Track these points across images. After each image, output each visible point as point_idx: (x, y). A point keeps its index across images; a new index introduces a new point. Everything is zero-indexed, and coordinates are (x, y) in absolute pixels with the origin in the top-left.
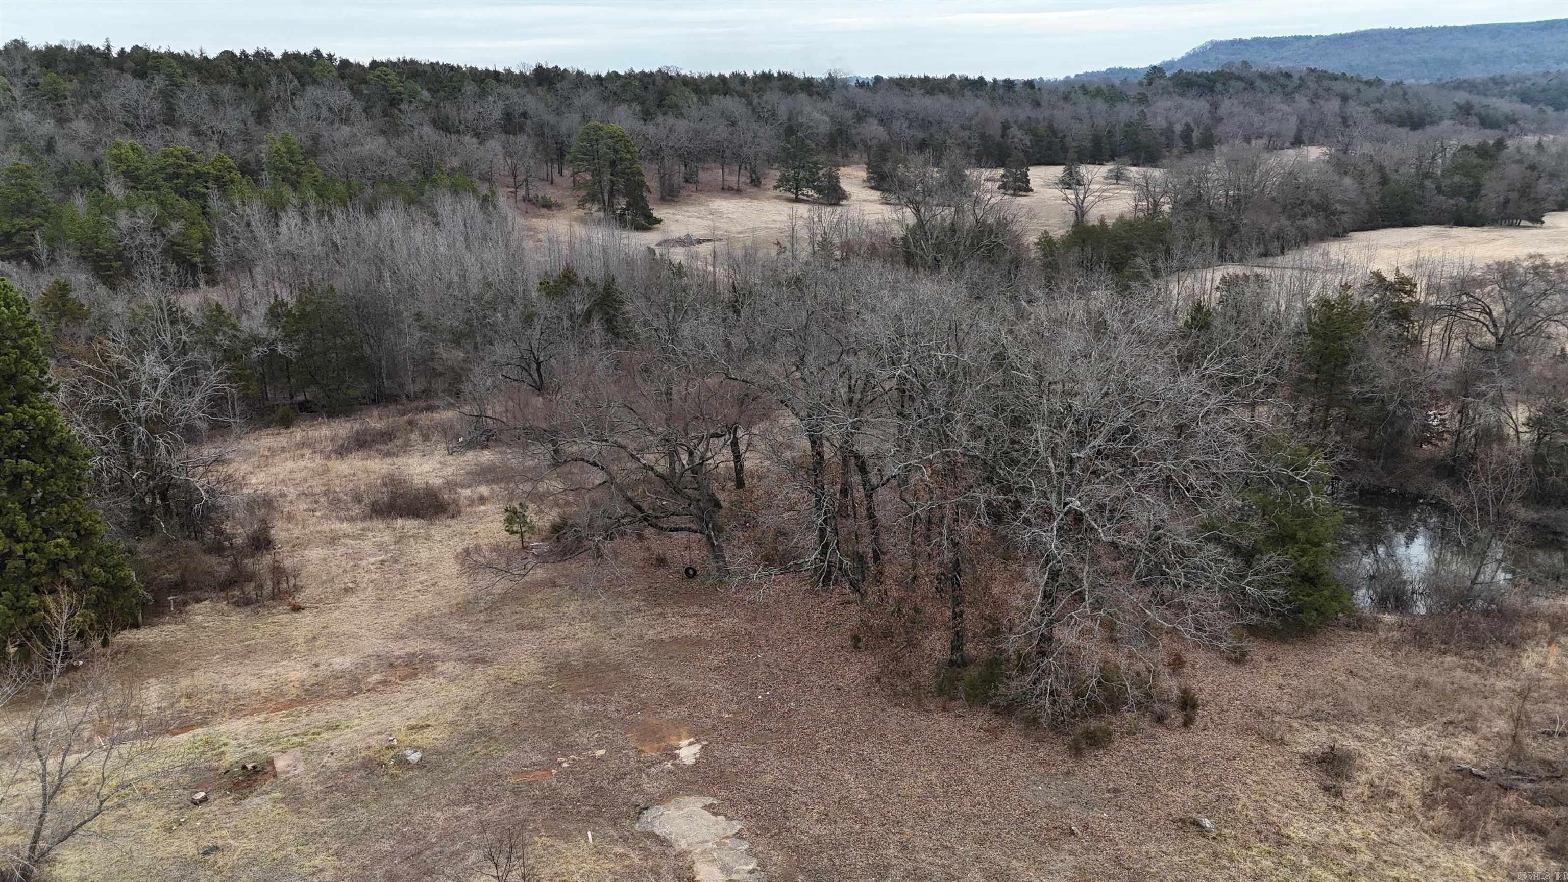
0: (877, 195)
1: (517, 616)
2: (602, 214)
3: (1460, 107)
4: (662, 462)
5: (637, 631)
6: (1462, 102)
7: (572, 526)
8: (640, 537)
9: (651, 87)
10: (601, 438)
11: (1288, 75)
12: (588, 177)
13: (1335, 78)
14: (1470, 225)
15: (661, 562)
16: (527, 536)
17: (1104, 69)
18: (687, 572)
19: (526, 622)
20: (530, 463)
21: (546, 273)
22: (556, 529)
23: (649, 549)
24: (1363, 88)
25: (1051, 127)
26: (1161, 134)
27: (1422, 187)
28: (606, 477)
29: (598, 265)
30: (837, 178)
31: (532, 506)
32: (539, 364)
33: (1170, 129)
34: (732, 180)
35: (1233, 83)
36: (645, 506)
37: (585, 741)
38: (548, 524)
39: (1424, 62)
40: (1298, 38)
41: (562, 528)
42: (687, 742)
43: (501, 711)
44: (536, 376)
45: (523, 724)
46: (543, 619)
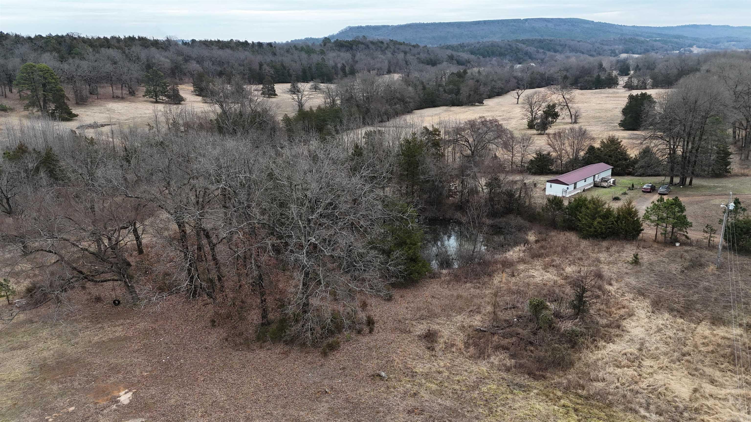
0: (200, 98)
1: (10, 343)
2: (40, 113)
3: (449, 56)
4: (93, 246)
5: (87, 339)
6: (450, 55)
7: (39, 288)
8: (84, 288)
9: (63, 43)
10: (52, 237)
11: (382, 43)
12: (29, 93)
13: (401, 44)
14: (458, 106)
15: (98, 299)
16: (11, 298)
17: (303, 38)
18: (114, 302)
19: (16, 345)
20: (8, 256)
21: (7, 147)
22: (29, 290)
23: (90, 293)
24: (412, 48)
25: (282, 65)
26: (332, 68)
27: (438, 90)
28: (58, 258)
29: (41, 141)
30: (178, 91)
31: (12, 280)
32: (8, 199)
33: (335, 67)
34: (118, 92)
35: (360, 45)
36: (84, 271)
37: (62, 404)
38: (24, 289)
39: (434, 38)
40: (384, 26)
41: (33, 290)
42: (124, 392)
43: (5, 399)
44: (6, 206)
45: (21, 403)
46: (27, 342)
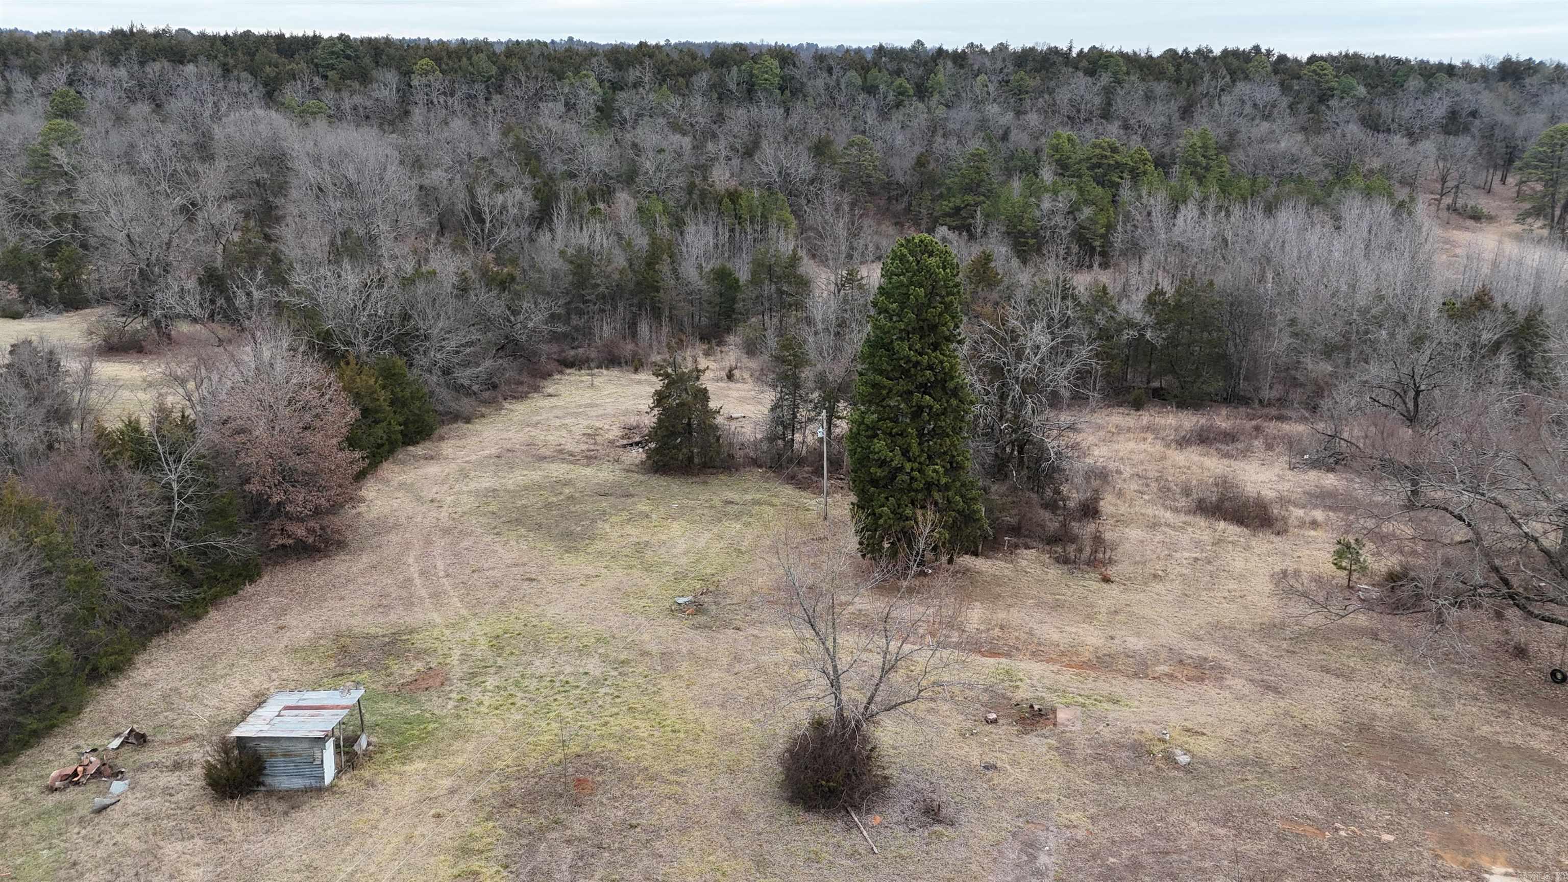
1: (1324, 657)
2: (1545, 232)
4: (1552, 536)
5: (1467, 721)
7: (1413, 579)
8: (1499, 616)
10: (1475, 490)
12: (1539, 187)
15: (1521, 652)
16: (1355, 575)
18: (1553, 674)
19: (1333, 666)
20: (1379, 498)
21: (1454, 292)
22: (1393, 578)
23: (1507, 632)
28: (1470, 535)
29: (1525, 291)
31: (1370, 546)
32: (1418, 392)
36: (1515, 581)
38: (1384, 570)
41: (1400, 579)
42: (1503, 870)
43: (1283, 749)
44: (1411, 405)
45: (1305, 772)
46: (1354, 670)
